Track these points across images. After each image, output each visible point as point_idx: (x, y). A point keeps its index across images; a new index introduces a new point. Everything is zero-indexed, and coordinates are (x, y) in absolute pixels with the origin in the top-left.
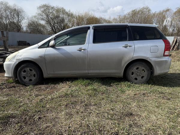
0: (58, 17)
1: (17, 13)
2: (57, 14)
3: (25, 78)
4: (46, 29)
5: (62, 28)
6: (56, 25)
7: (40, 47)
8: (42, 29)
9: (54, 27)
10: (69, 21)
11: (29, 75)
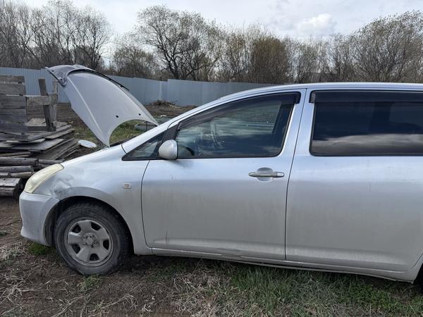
0: (183, 36)
1: (93, 25)
2: (183, 29)
3: (77, 248)
4: (155, 64)
5: (192, 62)
6: (179, 55)
7: (128, 157)
8: (146, 64)
9: (174, 61)
10: (211, 47)
11: (90, 241)
